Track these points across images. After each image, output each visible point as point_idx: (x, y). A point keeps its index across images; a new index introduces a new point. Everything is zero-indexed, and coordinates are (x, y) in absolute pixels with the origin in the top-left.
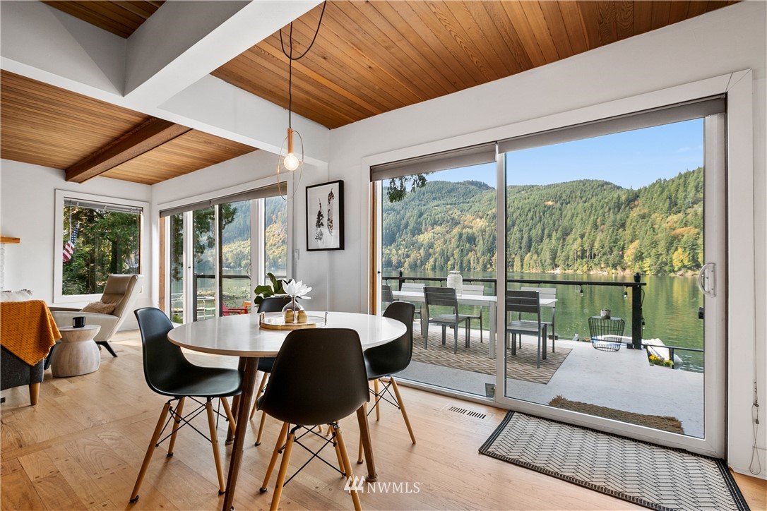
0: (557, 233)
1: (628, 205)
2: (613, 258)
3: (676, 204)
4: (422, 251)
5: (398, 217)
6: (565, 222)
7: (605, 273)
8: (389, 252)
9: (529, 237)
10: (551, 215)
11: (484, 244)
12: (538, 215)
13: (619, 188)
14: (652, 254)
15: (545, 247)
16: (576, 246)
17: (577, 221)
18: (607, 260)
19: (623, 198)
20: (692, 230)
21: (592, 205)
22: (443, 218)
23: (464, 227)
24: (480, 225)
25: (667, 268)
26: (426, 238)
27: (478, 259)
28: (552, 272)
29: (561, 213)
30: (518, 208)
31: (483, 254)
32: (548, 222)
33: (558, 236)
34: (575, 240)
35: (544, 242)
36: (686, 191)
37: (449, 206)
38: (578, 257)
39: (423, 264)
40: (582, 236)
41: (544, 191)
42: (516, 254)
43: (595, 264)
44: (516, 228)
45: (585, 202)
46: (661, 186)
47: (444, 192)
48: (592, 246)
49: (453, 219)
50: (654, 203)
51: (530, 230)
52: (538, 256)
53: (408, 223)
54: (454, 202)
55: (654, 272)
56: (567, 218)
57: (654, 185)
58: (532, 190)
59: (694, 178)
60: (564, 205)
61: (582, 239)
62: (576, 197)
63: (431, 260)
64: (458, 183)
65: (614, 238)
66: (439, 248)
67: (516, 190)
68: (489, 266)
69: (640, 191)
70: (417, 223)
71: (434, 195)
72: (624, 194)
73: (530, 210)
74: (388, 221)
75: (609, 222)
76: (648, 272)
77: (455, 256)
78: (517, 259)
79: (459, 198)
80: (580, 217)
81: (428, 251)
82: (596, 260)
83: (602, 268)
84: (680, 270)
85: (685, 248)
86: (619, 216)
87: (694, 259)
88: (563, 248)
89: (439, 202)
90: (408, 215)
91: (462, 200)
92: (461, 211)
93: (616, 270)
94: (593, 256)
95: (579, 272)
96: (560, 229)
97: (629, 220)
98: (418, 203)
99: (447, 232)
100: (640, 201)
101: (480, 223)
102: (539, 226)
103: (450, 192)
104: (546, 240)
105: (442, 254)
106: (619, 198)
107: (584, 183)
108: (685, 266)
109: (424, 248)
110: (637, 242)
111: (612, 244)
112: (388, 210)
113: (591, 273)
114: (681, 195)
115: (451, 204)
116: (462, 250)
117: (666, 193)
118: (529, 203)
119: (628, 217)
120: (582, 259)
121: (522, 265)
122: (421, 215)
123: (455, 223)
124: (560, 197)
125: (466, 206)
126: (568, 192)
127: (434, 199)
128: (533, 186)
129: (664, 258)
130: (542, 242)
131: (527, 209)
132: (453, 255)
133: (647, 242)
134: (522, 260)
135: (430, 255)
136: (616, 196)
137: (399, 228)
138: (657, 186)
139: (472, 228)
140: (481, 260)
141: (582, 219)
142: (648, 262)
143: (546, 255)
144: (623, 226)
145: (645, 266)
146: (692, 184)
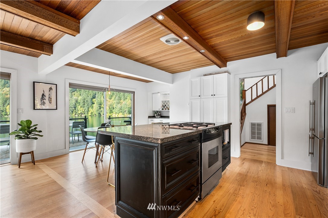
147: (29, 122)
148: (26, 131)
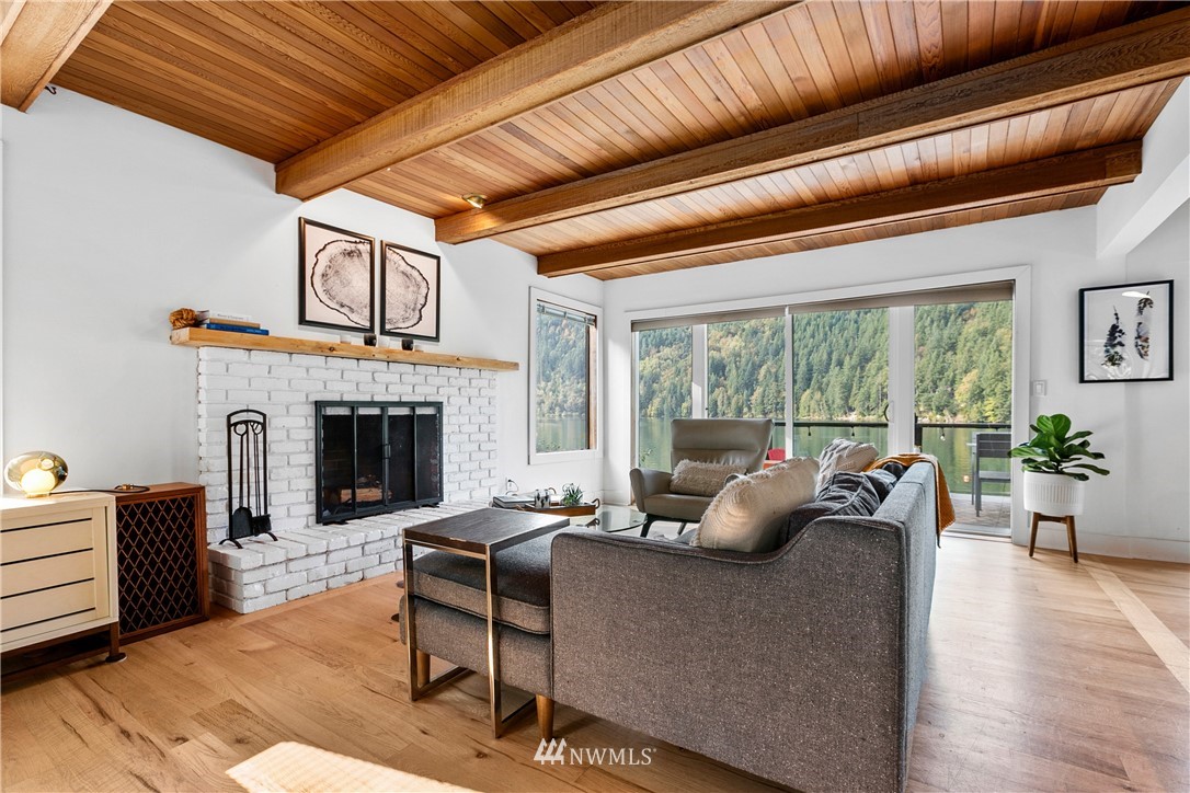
0: (851, 358)
1: (960, 315)
2: (937, 396)
4: (641, 387)
6: (864, 342)
9: (808, 364)
10: (842, 330)
11: (738, 376)
12: (821, 330)
14: (998, 390)
15: (833, 380)
16: (881, 378)
18: (929, 399)
22: (674, 335)
24: (731, 346)
26: (648, 366)
27: (729, 398)
28: (845, 419)
29: (858, 329)
31: (737, 391)
32: (837, 341)
33: (853, 362)
34: (878, 369)
35: (830, 373)
38: (883, 395)
39: (643, 406)
50: (1001, 311)
51: (810, 353)
52: (822, 395)
55: (999, 418)
56: (867, 335)
60: (861, 315)
63: (656, 401)
65: (939, 366)
66: (668, 382)
68: (746, 410)
73: (809, 323)
75: (931, 341)
76: (990, 418)
81: (650, 386)
86: (946, 333)
88: (861, 382)
96: (856, 353)
97: (962, 338)
99: (681, 356)
100: (977, 310)
101: (733, 343)
102: (824, 349)
104: (834, 370)
105: (673, 391)
109: (646, 383)
110: (975, 372)
111: (937, 376)
119: (960, 334)
121: (798, 409)
130: (827, 372)
131: (805, 322)
133: (989, 373)
134: (797, 400)
135: (654, 392)
139: (720, 350)
140: (733, 401)
142: (991, 403)
143: (835, 393)
144: (953, 347)
145: (987, 409)
147: (1060, 420)
148: (1052, 449)
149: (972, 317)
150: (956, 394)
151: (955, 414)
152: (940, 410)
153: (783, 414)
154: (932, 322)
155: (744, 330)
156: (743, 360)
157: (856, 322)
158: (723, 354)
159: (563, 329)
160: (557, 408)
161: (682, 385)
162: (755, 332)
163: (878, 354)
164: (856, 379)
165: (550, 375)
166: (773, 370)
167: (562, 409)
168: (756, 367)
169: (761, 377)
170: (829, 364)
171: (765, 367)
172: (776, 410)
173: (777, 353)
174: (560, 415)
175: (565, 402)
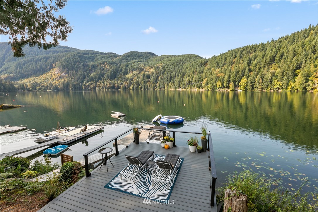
0: (180, 74)
1: (204, 64)
2: (199, 84)
3: (219, 65)
4: (128, 82)
5: (117, 66)
6: (183, 71)
7: (196, 90)
8: (113, 82)
9: (170, 76)
10: (179, 67)
11: (153, 79)
12: (174, 67)
13: (202, 58)
14: (211, 83)
15: (176, 80)
16: (187, 80)
17: (188, 70)
18: (197, 85)
19: (203, 62)
20: (223, 74)
21: (193, 64)
22: (137, 68)
23: (145, 72)
24: (152, 71)
25: (215, 88)
26: (130, 76)
27: (151, 85)
28: (179, 90)
29: (182, 67)
30: (167, 64)
31: (153, 83)
32: (177, 70)
33: (181, 76)
34: (187, 77)
35: (176, 78)
36: (222, 60)
37: (139, 62)
38: (187, 84)
39: (129, 87)
40: (189, 76)
41: (176, 58)
42: (166, 83)
43: (193, 87)
44: (166, 72)
45: (191, 63)
46: (215, 58)
47: (137, 56)
48: (192, 80)
49: (141, 68)
50: (212, 64)
51: (171, 73)
52: (174, 84)
53: (121, 69)
54: (141, 61)
55: (211, 89)
56: (184, 69)
57: (213, 57)
58: (172, 57)
59: (224, 56)
60: (183, 64)
61: (189, 77)
62: (187, 61)
63: (132, 86)
64: (143, 53)
65: (199, 77)
66: (135, 81)
67: (166, 57)
68: (155, 88)
69: (208, 59)
70: (125, 69)
71: (133, 57)
72: (203, 60)
73: (171, 65)
74: (112, 68)
75: (198, 71)
76: (209, 89)
77: (142, 84)
78: (166, 85)
79: (143, 59)
80: (188, 68)
81: (131, 82)
82: (194, 85)
83: (195, 88)
84: (219, 88)
85: (221, 81)
86: (201, 69)
87: (223, 85)
88: (182, 80)
89: (135, 61)
90: (122, 66)
91: (144, 60)
92: (144, 65)
93: (200, 89)
94: (192, 84)
95: (188, 90)
96: (181, 73)
97: (204, 70)
98: (126, 60)
99: (138, 74)
100: (208, 63)
101: (152, 70)
102: (174, 72)
103: (139, 56)
104: (177, 77)
105: (137, 83)
106: (202, 62)
107: (190, 55)
108: (220, 87)
109: (129, 81)
110: (207, 78)
111: (199, 79)
112: (113, 63)
113: (192, 90)
114: (220, 62)
115: (140, 62)
116: (145, 81)
117: (216, 61)
118: (170, 62)
119: (204, 69)
120: (189, 85)
121: (168, 87)
122: (127, 66)
123: (142, 70)
124: (182, 60)
125: (146, 63)
126: (185, 59)
127: (133, 59)
128: (172, 56)
129: (214, 84)
130: (175, 78)
131: (170, 65)
132: (141, 83)
133: (209, 79)
134: (168, 85)
135: (132, 83)
136: (201, 61)
137: (118, 72)
138: (214, 58)
139: (148, 72)
140: (152, 85)
141: (189, 69)
142: (210, 86)
143: (177, 83)
144: (202, 72)
145: (209, 87)
146: (224, 58)
149: (207, 65)
150: (203, 84)
151: (202, 88)
152: (199, 88)
153: (164, 89)
154: (198, 66)
155: (155, 67)
156: (155, 75)
157: (182, 65)
158: (150, 73)
159: (105, 65)
160: (104, 88)
161: (139, 81)
162: (158, 67)
163: (186, 74)
164: (181, 80)
165: (102, 78)
166: (162, 77)
167: (106, 88)
168: (158, 77)
169: (159, 79)
170: (175, 76)
171: (160, 77)
172: (163, 88)
173: (163, 73)
174: (105, 90)
175: (107, 86)
